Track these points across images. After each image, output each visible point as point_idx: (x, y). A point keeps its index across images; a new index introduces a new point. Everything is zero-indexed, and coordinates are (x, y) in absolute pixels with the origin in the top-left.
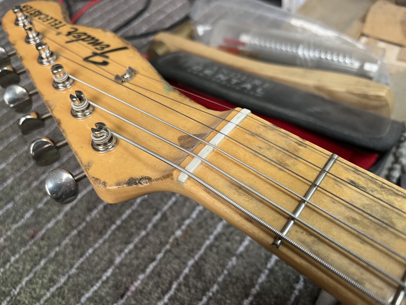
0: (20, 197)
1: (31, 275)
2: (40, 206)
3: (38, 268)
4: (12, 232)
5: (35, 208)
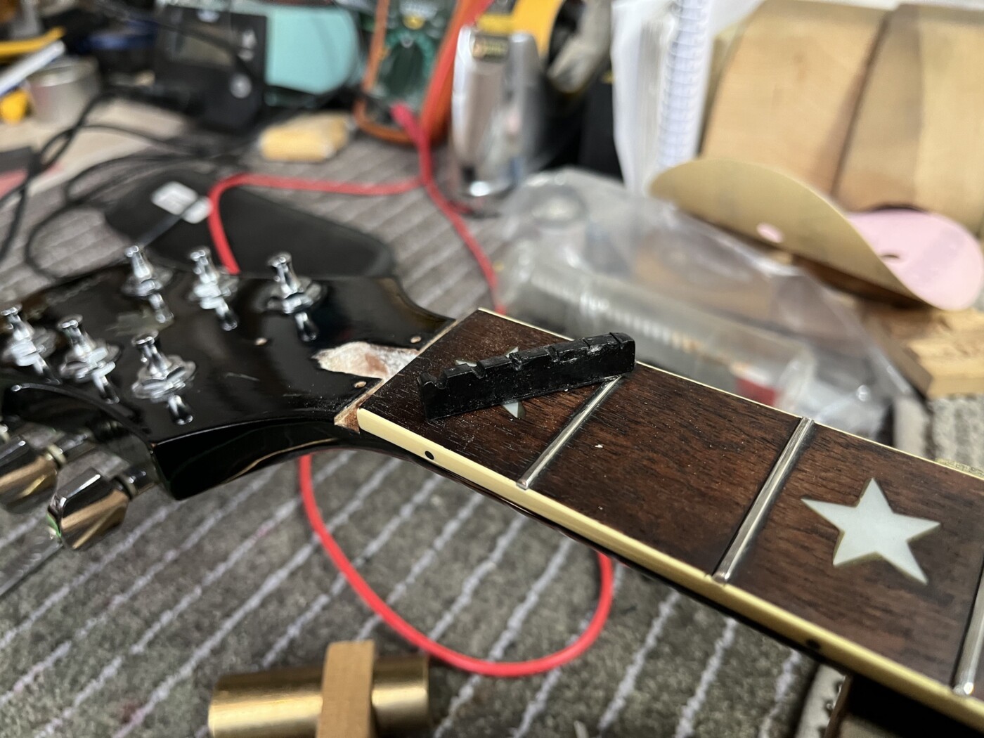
0: (87, 631)
2: (138, 648)
4: (74, 711)
5: (126, 655)
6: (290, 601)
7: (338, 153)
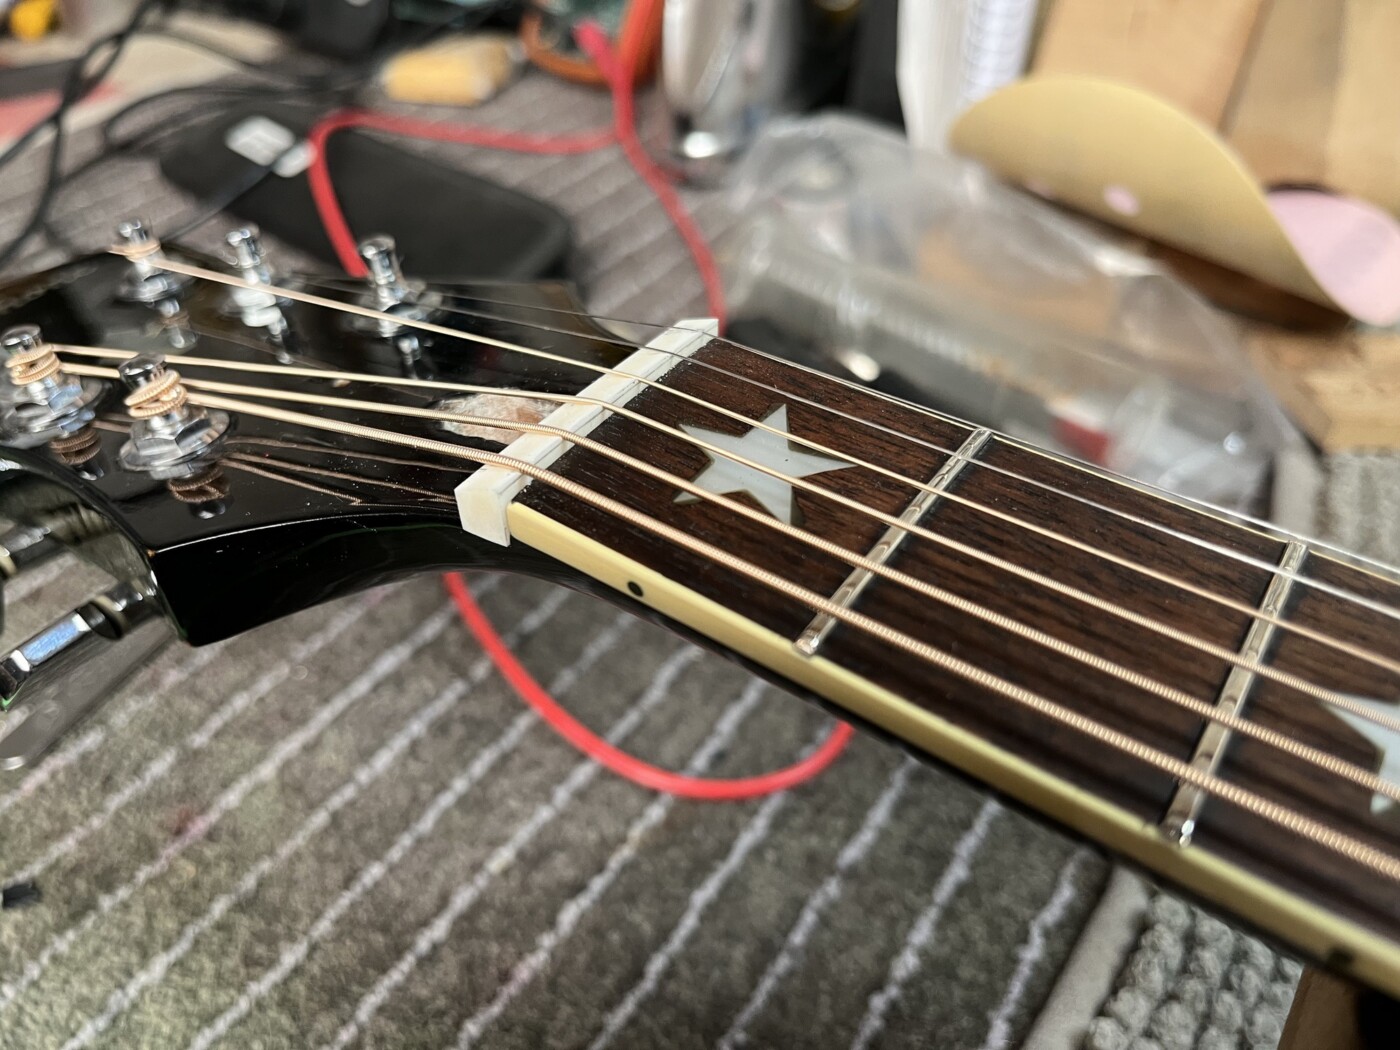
1: (181, 948)
2: (199, 740)
3: (205, 924)
4: (107, 818)
5: (184, 748)
6: (412, 686)
7: (499, 92)
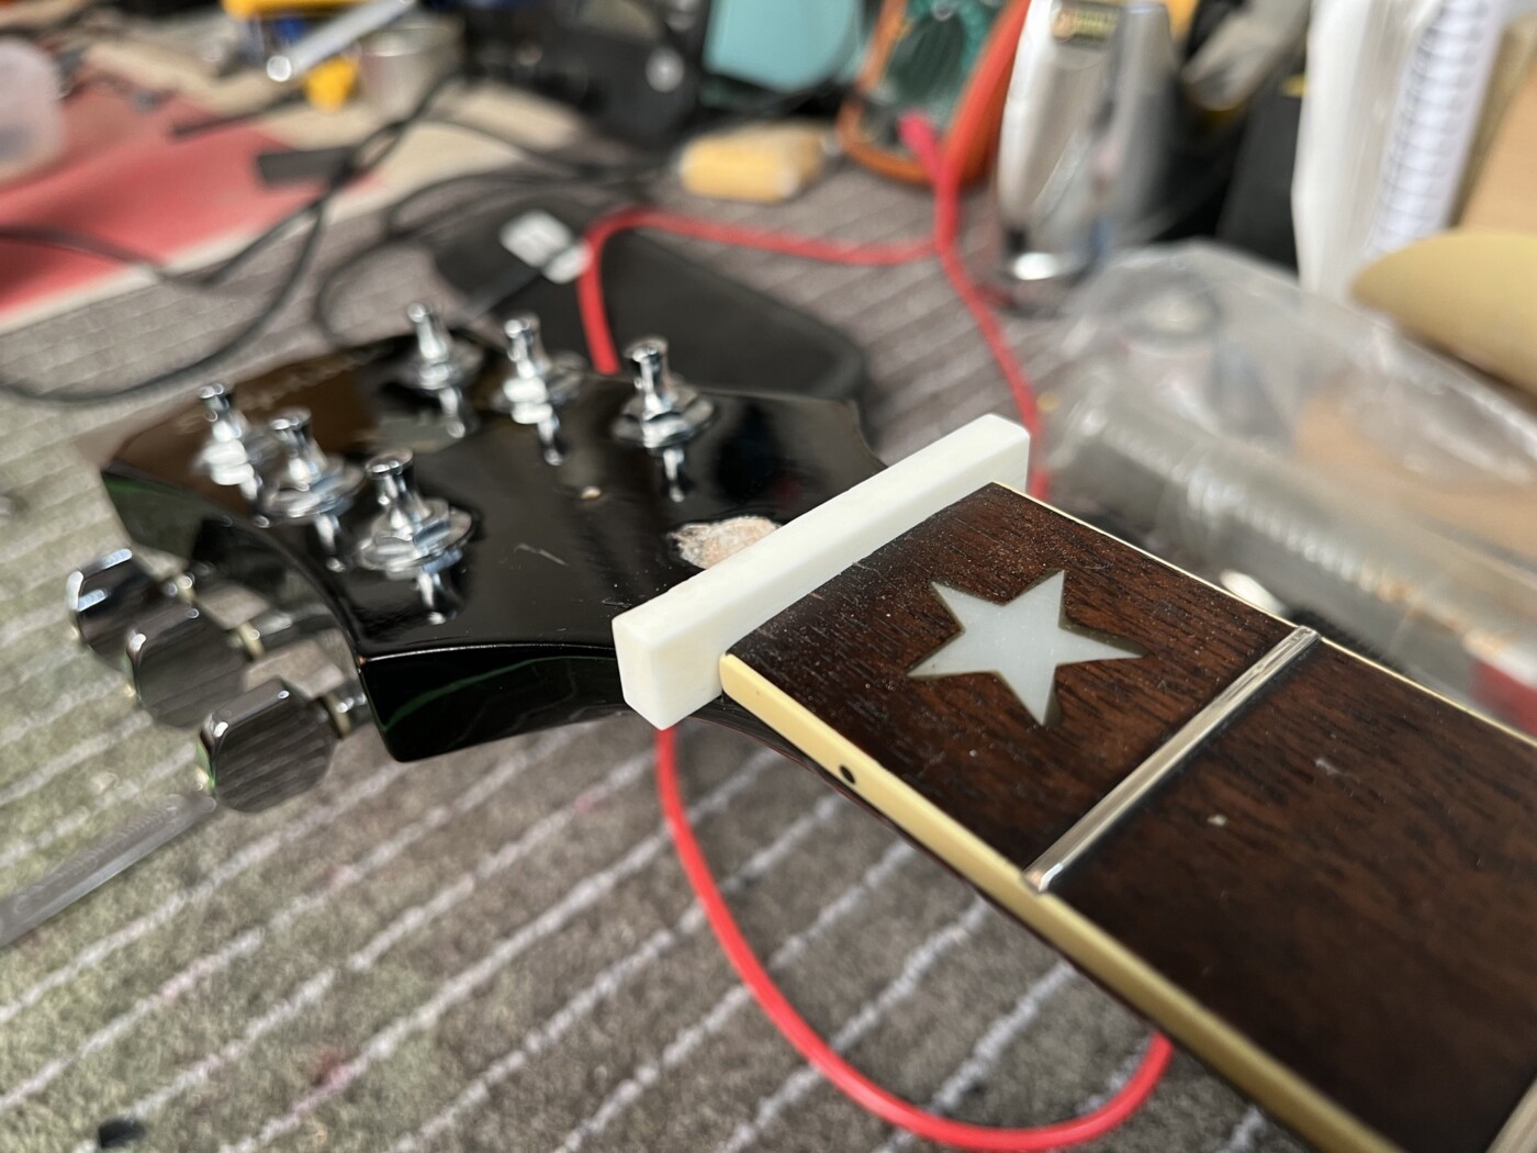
0: (292, 916)
2: (361, 961)
4: (246, 1048)
5: (343, 969)
6: (608, 932)
7: (808, 187)
